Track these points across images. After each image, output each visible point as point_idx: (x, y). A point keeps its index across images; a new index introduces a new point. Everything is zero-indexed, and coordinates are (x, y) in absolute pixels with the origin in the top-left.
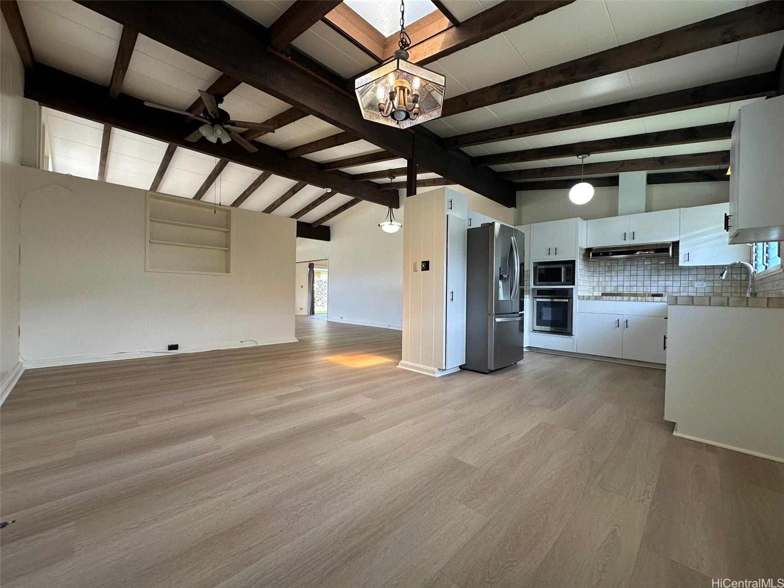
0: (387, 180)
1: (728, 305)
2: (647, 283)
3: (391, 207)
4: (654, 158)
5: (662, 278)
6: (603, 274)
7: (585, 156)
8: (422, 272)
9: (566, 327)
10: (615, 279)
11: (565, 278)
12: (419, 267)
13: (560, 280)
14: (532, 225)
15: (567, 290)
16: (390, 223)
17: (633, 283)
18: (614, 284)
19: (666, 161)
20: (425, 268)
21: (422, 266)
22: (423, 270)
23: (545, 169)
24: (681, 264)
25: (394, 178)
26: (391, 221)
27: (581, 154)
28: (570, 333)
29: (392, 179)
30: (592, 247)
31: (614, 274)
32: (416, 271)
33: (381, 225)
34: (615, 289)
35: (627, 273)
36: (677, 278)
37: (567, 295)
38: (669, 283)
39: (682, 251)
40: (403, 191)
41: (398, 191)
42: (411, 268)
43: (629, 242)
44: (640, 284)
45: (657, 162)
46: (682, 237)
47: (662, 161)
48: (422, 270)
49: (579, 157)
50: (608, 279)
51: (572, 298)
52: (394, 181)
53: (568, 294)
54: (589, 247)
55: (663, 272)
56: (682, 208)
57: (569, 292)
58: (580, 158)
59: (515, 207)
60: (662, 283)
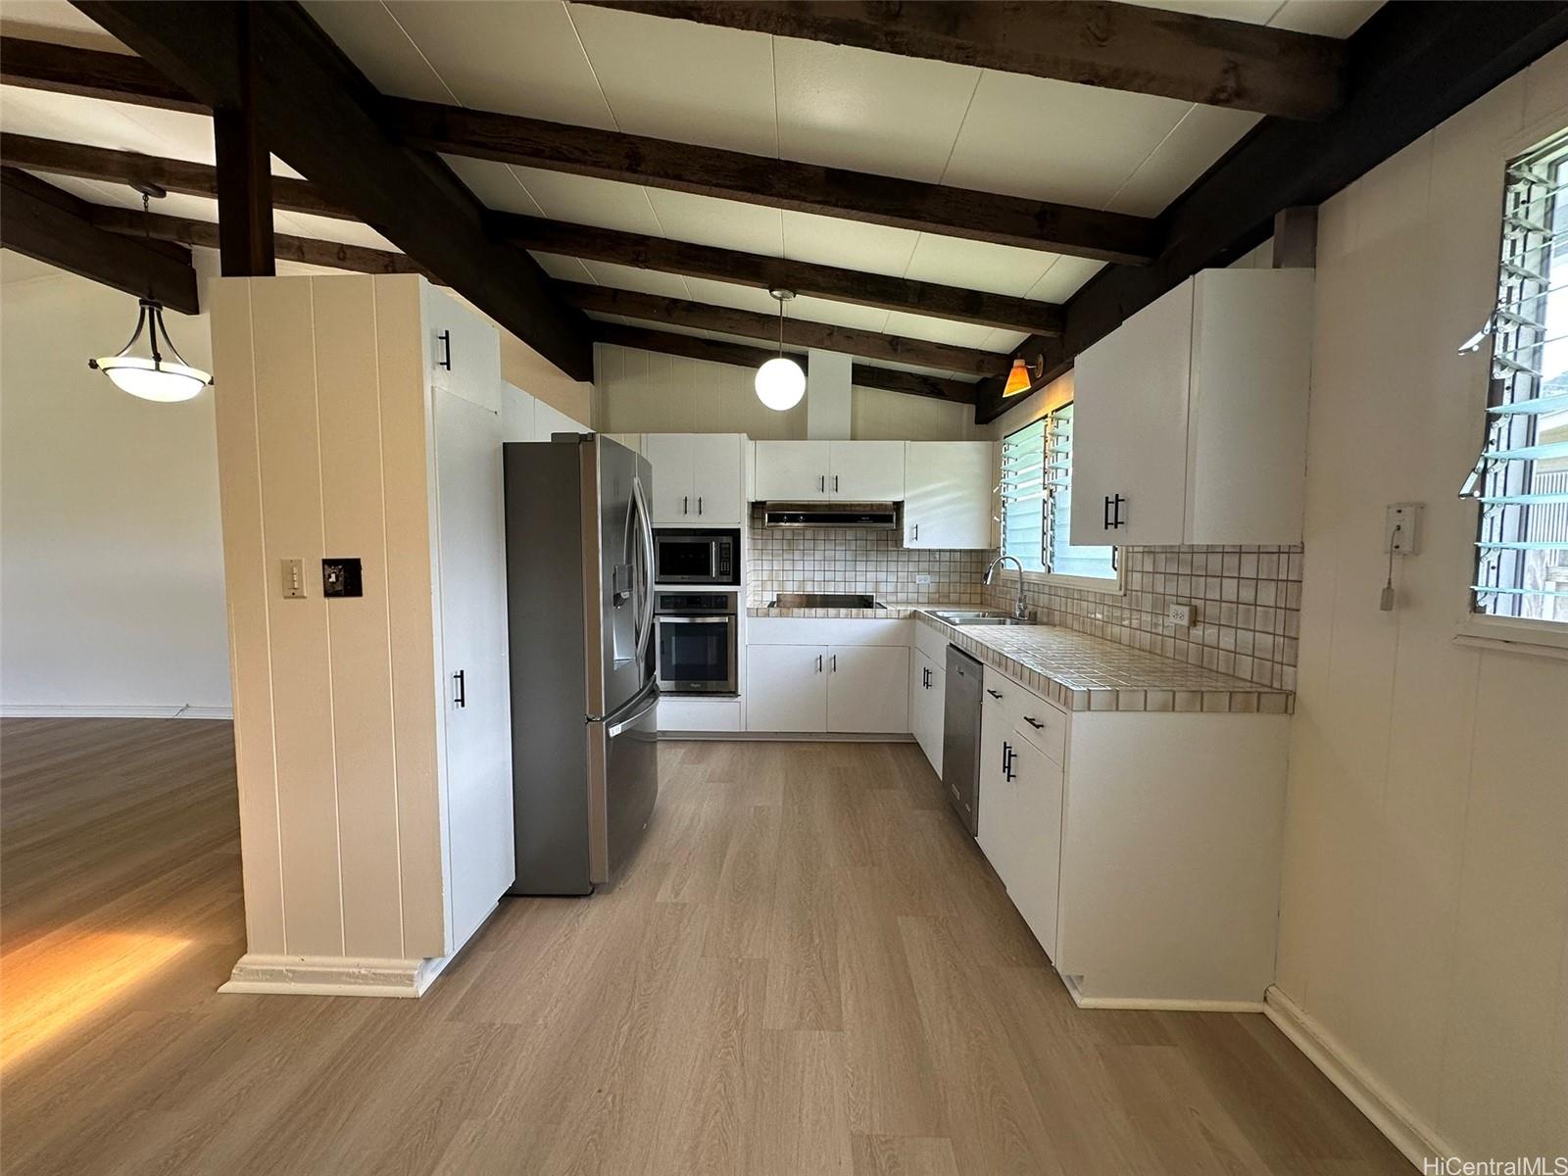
0: (125, 194)
1: (1173, 710)
2: (850, 575)
3: (152, 302)
4: (882, 334)
5: (871, 566)
6: (778, 555)
7: (787, 292)
8: (327, 600)
9: (726, 679)
10: (799, 566)
11: (718, 567)
12: (313, 581)
13: (708, 572)
14: (644, 435)
15: (726, 597)
16: (152, 364)
17: (829, 576)
18: (798, 576)
19: (899, 347)
20: (339, 587)
21: (326, 577)
22: (330, 592)
23: (675, 301)
24: (906, 545)
25: (162, 193)
26: (157, 358)
27: (780, 287)
28: (734, 692)
29: (146, 194)
30: (764, 500)
31: (797, 555)
32: (295, 594)
33: (102, 363)
34: (800, 587)
35: (819, 556)
36: (893, 567)
37: (726, 608)
38: (882, 576)
39: (908, 520)
40: (208, 258)
41: (188, 253)
42: (268, 585)
43: (828, 497)
44: (839, 576)
45: (888, 346)
46: (908, 494)
47: (896, 345)
48: (327, 594)
49: (775, 293)
50: (788, 566)
51: (736, 615)
52: (156, 205)
53: (724, 604)
54: (759, 499)
55: (873, 556)
56: (908, 440)
57: (730, 602)
58: (775, 297)
59: (593, 382)
60: (871, 576)
